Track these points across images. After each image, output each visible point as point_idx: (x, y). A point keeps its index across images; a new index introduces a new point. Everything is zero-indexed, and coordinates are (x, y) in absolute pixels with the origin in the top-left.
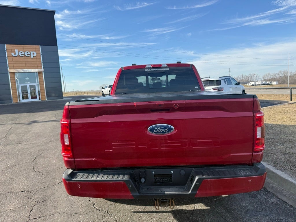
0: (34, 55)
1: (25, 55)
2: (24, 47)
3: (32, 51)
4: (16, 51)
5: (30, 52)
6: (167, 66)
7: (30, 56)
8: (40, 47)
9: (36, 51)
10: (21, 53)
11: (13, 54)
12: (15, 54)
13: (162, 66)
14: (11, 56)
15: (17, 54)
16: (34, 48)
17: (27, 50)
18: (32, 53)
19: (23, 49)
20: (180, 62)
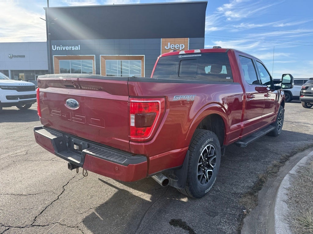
0: (182, 48)
1: (175, 47)
2: (176, 41)
3: (182, 43)
4: (169, 44)
5: (179, 45)
6: (200, 52)
7: (179, 49)
8: (189, 39)
9: (185, 44)
10: (173, 46)
11: (166, 47)
12: (167, 47)
13: (195, 52)
14: (164, 49)
15: (169, 48)
16: (184, 40)
17: (177, 43)
18: (181, 45)
19: (174, 42)
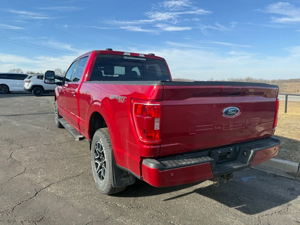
6: (144, 56)
13: (140, 56)
20: (154, 55)
